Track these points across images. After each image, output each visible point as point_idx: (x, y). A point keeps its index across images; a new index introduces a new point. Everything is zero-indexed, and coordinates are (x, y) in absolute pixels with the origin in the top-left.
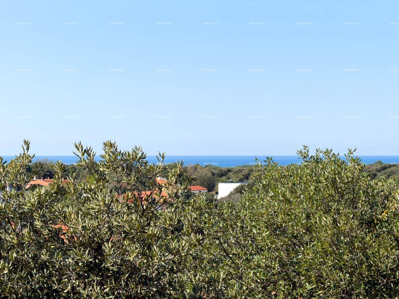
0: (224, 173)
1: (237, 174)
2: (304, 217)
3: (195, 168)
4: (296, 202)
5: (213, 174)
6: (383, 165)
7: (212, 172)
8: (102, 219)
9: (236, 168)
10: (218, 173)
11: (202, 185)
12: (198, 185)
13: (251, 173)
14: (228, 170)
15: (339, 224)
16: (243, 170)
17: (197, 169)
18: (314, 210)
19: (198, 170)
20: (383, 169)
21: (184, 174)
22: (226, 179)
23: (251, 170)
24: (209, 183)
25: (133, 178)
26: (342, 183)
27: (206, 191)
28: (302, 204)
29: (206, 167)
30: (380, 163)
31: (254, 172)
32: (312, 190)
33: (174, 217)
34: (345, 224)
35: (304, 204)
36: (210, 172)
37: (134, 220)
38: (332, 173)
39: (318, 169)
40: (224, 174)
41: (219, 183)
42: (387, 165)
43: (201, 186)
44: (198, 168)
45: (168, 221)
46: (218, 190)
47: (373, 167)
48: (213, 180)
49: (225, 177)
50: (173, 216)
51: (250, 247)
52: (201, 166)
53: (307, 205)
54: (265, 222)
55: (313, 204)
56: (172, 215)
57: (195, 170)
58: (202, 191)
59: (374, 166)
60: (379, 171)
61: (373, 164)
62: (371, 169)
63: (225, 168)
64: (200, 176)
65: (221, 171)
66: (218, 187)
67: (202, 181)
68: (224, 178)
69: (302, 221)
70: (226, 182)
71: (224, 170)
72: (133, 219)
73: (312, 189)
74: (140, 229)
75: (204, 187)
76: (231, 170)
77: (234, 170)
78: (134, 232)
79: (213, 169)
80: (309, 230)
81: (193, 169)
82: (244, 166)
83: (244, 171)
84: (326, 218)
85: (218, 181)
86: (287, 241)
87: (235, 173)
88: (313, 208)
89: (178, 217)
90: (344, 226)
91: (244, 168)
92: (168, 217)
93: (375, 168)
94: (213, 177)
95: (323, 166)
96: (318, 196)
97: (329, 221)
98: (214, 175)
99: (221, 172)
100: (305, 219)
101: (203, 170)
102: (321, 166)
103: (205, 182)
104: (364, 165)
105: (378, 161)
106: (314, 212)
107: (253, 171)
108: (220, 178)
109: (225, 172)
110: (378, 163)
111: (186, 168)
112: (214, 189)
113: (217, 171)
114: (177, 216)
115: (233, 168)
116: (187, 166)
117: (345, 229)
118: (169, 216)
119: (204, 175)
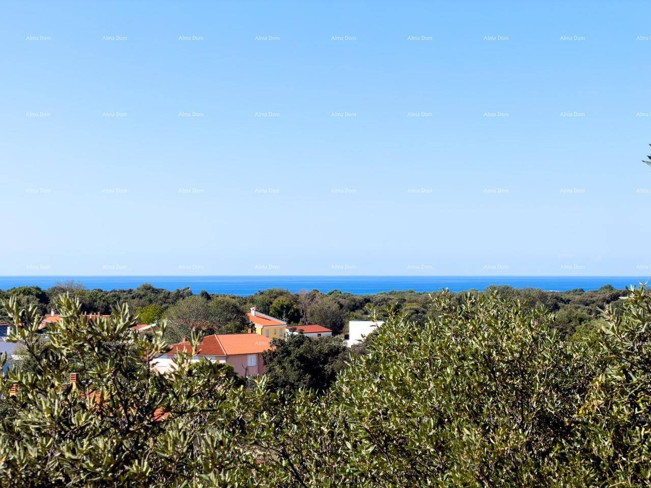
0: (358, 304)
1: (379, 305)
2: (432, 424)
3: (312, 297)
4: (421, 395)
5: (341, 306)
6: (614, 292)
7: (339, 303)
8: (46, 446)
9: (379, 295)
10: (348, 303)
11: (323, 323)
12: (316, 324)
13: (402, 304)
14: (365, 299)
15: (493, 440)
16: (390, 299)
17: (315, 297)
18: (452, 411)
19: (316, 299)
20: (614, 298)
21: (294, 306)
22: (362, 314)
23: (401, 299)
24: (333, 320)
25: (108, 368)
26: (501, 361)
27: (331, 333)
28: (431, 399)
29: (330, 294)
30: (610, 288)
31: (406, 303)
32: (448, 375)
33: (182, 439)
34: (503, 441)
35: (435, 400)
36: (336, 304)
37: (101, 449)
38: (483, 344)
39: (466, 332)
40: (358, 306)
41: (351, 320)
42: (621, 291)
43: (322, 326)
44: (317, 295)
45: (171, 446)
46: (348, 332)
47: (598, 296)
48: (342, 315)
49: (360, 310)
50: (180, 436)
51: (342, 474)
52: (321, 294)
53: (440, 402)
54: (366, 429)
55: (450, 400)
56: (177, 436)
57: (312, 300)
58: (322, 334)
59: (600, 294)
60: (608, 302)
61: (598, 290)
62: (594, 299)
63: (361, 296)
64: (320, 310)
65: (354, 300)
66: (348, 327)
67: (324, 317)
68: (358, 313)
69: (428, 432)
70: (361, 319)
71: (358, 300)
72: (99, 448)
73: (449, 373)
74: (112, 465)
75: (325, 327)
76: (371, 299)
77: (375, 300)
78: (102, 471)
79: (340, 297)
80: (441, 447)
81: (309, 299)
82: (391, 293)
83: (391, 301)
84: (468, 429)
85: (350, 318)
86: (406, 465)
87: (376, 305)
88: (450, 407)
89: (189, 440)
90: (501, 444)
91: (391, 297)
92: (171, 438)
93: (602, 296)
94: (341, 311)
95: (474, 326)
96: (461, 384)
97: (475, 435)
98: (343, 308)
99: (353, 303)
100: (434, 428)
101: (325, 300)
102: (471, 327)
103: (328, 319)
104: (554, 317)
105: (606, 285)
106: (451, 415)
107: (405, 300)
108: (351, 313)
109: (361, 303)
110: (606, 288)
111: (298, 295)
112: (342, 330)
113: (348, 302)
114: (188, 437)
115: (374, 296)
116: (299, 293)
117: (504, 451)
118: (173, 436)
119: (326, 307)
